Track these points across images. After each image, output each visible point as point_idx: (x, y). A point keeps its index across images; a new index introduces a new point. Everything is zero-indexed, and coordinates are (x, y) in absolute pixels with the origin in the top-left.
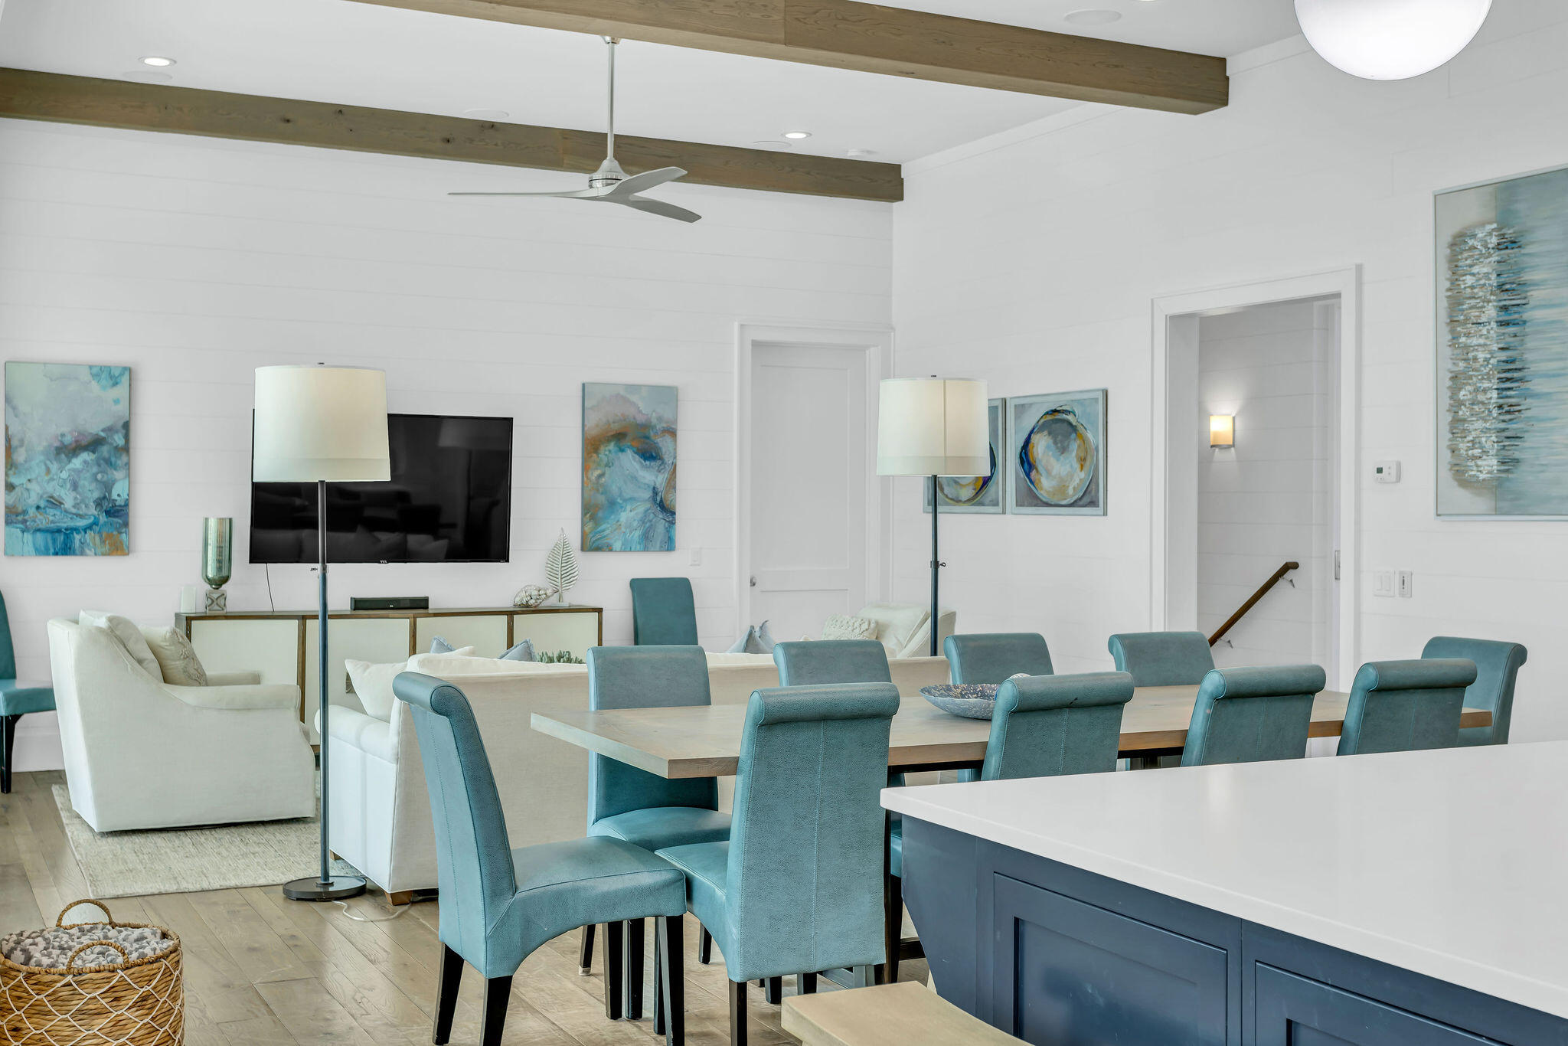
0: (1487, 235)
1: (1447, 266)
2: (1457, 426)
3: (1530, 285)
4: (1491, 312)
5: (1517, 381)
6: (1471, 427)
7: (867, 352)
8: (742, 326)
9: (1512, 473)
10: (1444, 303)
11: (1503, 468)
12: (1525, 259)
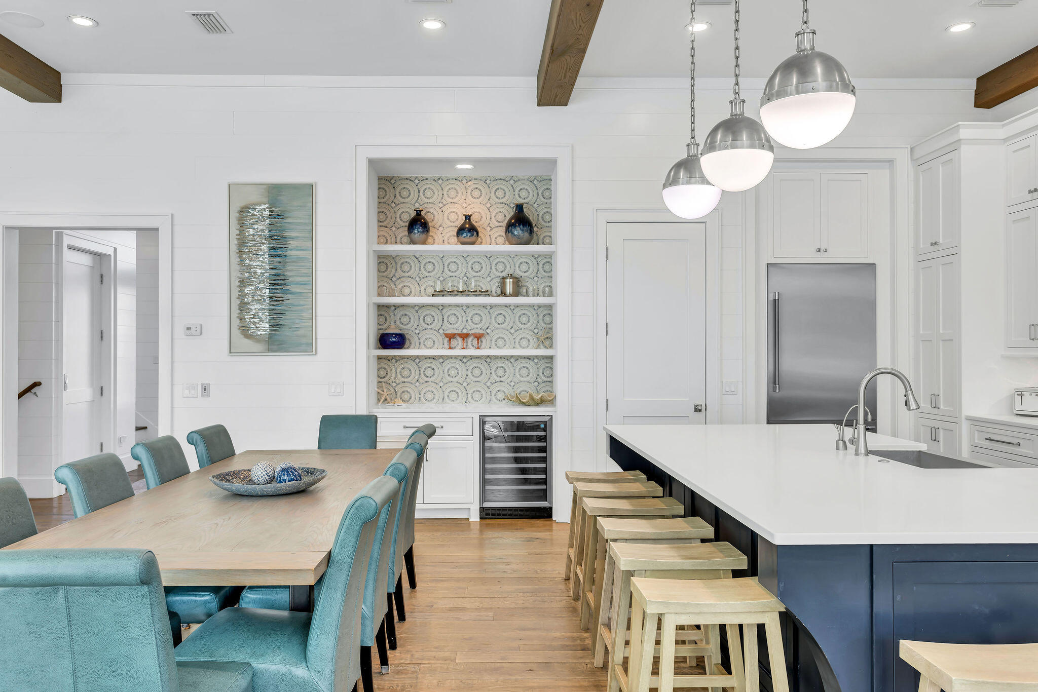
0: (263, 209)
1: (237, 222)
2: (243, 307)
3: (290, 238)
4: (265, 248)
5: (281, 285)
6: (253, 308)
9: (278, 331)
10: (234, 242)
11: (272, 329)
12: (286, 225)
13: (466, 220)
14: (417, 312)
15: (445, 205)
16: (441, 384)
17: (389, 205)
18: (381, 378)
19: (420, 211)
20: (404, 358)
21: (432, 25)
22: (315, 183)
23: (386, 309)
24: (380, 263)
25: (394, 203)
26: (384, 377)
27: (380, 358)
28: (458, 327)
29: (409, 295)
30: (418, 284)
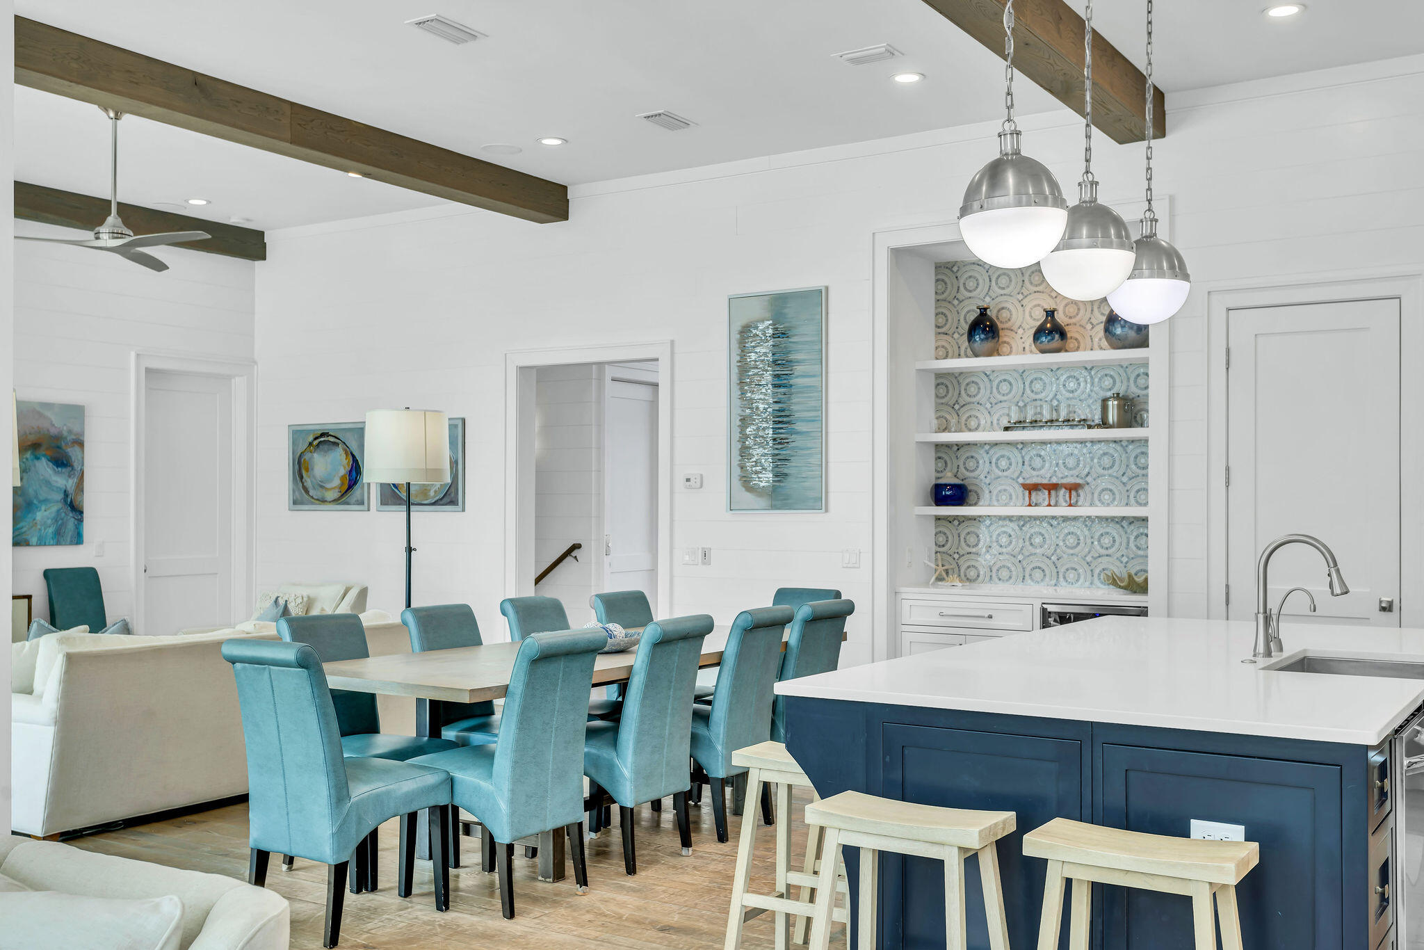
0: (765, 327)
1: (737, 345)
2: (744, 452)
3: (795, 362)
4: (768, 377)
5: (786, 423)
6: (755, 453)
7: (233, 381)
8: (138, 355)
9: (782, 482)
10: (735, 370)
11: (777, 479)
12: (791, 345)
13: (1047, 316)
14: (988, 453)
15: (1026, 297)
16: (1020, 557)
17: (949, 302)
18: (939, 546)
19: (985, 309)
20: (970, 519)
21: (906, 78)
22: (827, 288)
23: (947, 450)
24: (938, 385)
25: (957, 299)
26: (943, 546)
27: (938, 518)
28: (1044, 476)
29: (976, 429)
30: (989, 413)
